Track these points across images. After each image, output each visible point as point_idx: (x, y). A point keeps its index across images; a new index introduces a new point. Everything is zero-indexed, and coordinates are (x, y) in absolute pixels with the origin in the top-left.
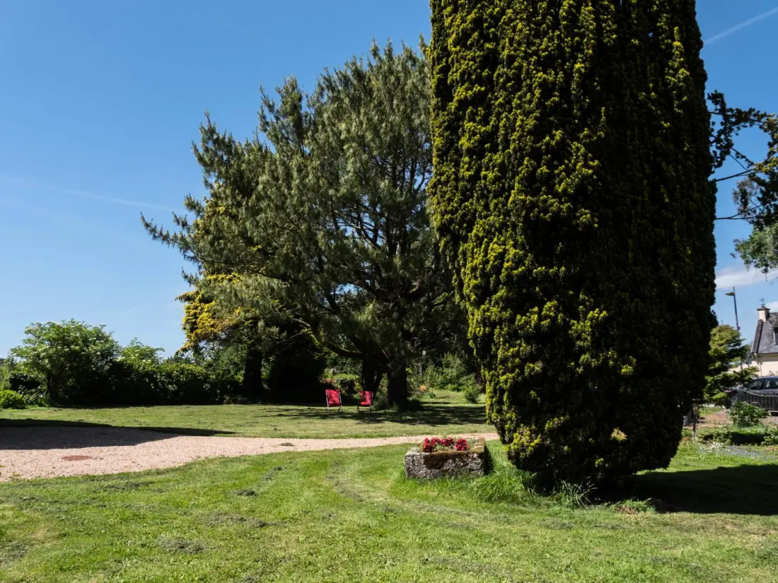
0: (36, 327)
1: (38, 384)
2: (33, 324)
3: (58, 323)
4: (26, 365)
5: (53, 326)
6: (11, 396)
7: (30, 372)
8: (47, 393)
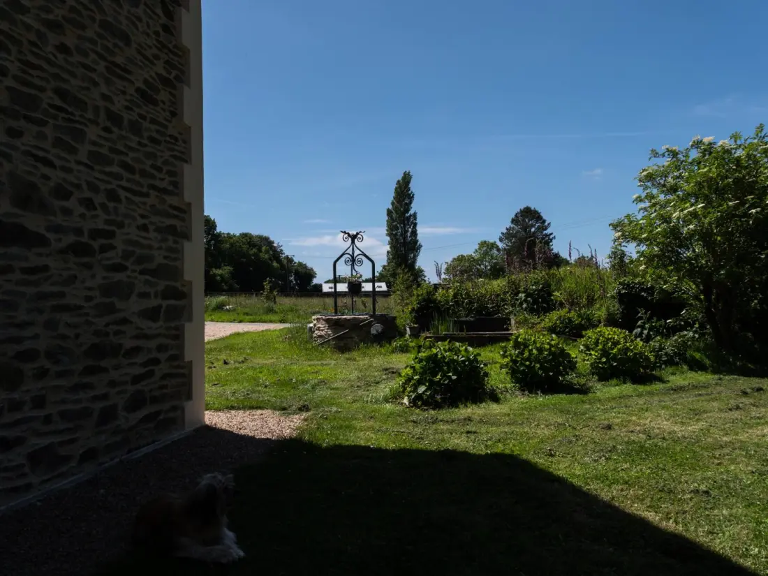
0: (666, 161)
1: (682, 304)
2: (655, 154)
3: (724, 142)
4: (650, 259)
5: (709, 150)
6: (616, 344)
7: (660, 277)
8: (702, 326)
